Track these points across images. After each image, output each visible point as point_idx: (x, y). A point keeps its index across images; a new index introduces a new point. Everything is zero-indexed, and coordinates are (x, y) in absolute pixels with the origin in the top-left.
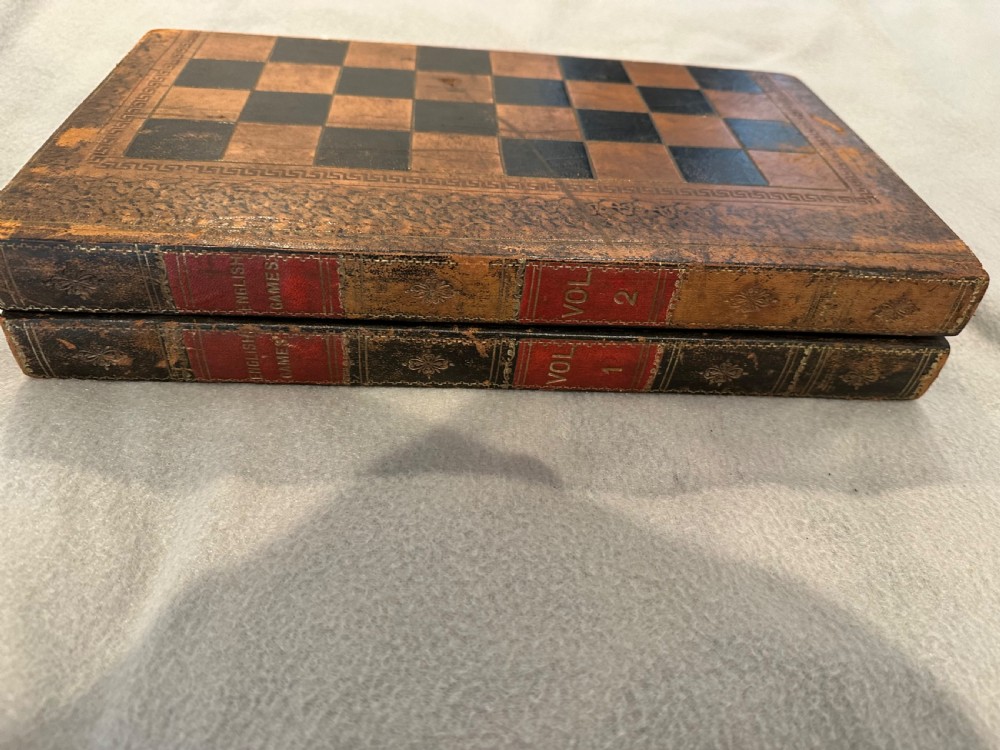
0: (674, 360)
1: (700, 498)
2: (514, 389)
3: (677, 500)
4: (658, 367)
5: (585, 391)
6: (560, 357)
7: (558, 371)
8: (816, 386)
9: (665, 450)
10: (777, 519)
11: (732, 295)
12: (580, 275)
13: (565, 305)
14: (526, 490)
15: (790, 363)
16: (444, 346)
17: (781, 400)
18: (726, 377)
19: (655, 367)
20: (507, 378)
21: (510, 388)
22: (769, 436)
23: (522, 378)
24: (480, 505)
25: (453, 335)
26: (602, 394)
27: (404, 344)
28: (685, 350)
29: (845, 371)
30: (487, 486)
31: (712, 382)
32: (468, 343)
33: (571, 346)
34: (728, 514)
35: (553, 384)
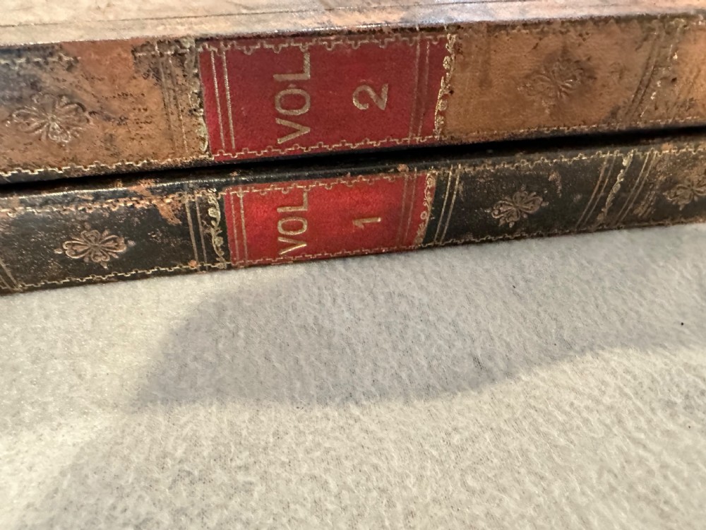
0: (451, 195)
1: (519, 389)
2: (236, 268)
3: (486, 397)
4: (429, 208)
5: (334, 258)
6: (288, 209)
7: (292, 233)
8: (632, 210)
9: (454, 324)
10: (639, 403)
11: (527, 77)
12: (292, 60)
13: (278, 121)
14: (251, 420)
15: (603, 182)
16: (107, 214)
17: (588, 237)
18: (520, 212)
19: (426, 209)
20: (221, 253)
21: (230, 268)
22: (588, 282)
23: (242, 250)
24: (169, 462)
25: (116, 196)
26: (358, 260)
27: (44, 220)
28: (464, 177)
29: (670, 184)
30: (186, 424)
31: (502, 222)
32: (144, 204)
33: (302, 191)
34: (567, 408)
35: (289, 254)
